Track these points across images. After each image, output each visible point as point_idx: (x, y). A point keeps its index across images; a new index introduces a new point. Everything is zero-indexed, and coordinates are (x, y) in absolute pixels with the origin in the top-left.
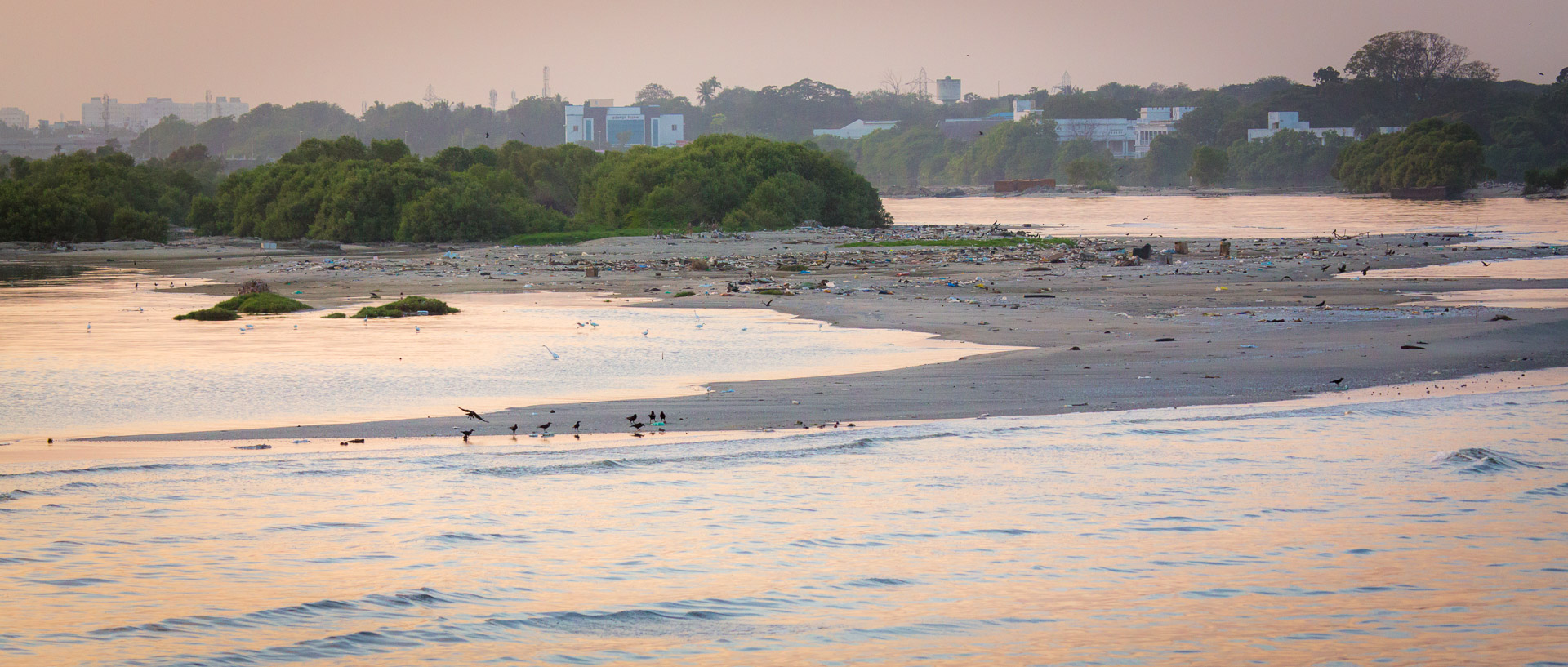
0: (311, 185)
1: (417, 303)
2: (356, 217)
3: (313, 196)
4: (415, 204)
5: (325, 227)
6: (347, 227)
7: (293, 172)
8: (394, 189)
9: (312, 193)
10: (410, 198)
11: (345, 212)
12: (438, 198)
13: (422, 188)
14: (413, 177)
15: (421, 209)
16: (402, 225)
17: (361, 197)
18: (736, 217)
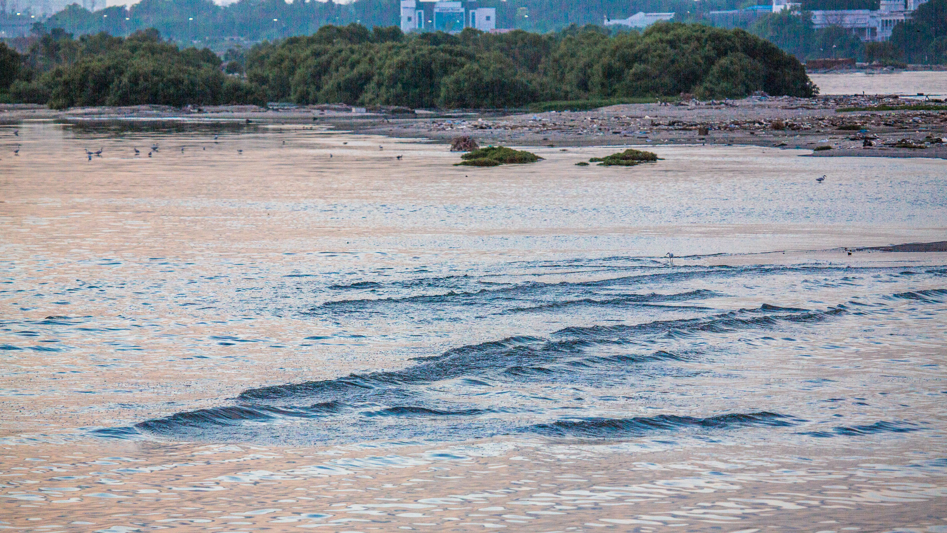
0: (358, 62)
1: (635, 155)
2: (403, 88)
3: (362, 71)
4: (453, 77)
5: (378, 96)
6: (397, 96)
7: (340, 51)
8: (433, 66)
9: (362, 68)
10: (446, 72)
11: (396, 83)
12: (471, 73)
13: (455, 65)
14: (448, 56)
15: (457, 82)
16: (442, 94)
17: (408, 73)
18: (706, 88)
